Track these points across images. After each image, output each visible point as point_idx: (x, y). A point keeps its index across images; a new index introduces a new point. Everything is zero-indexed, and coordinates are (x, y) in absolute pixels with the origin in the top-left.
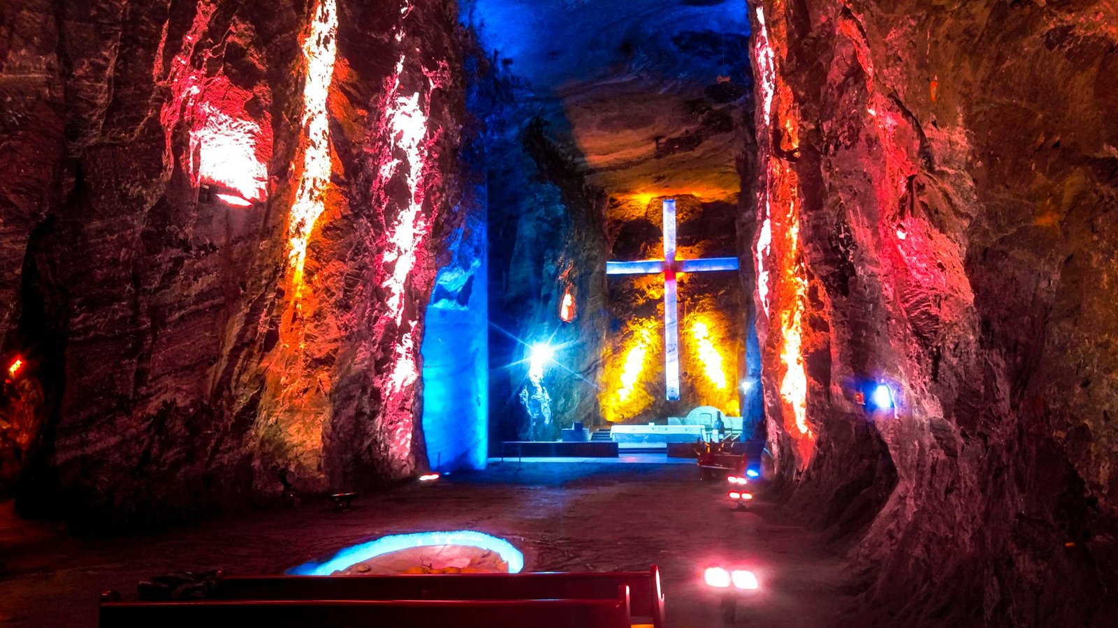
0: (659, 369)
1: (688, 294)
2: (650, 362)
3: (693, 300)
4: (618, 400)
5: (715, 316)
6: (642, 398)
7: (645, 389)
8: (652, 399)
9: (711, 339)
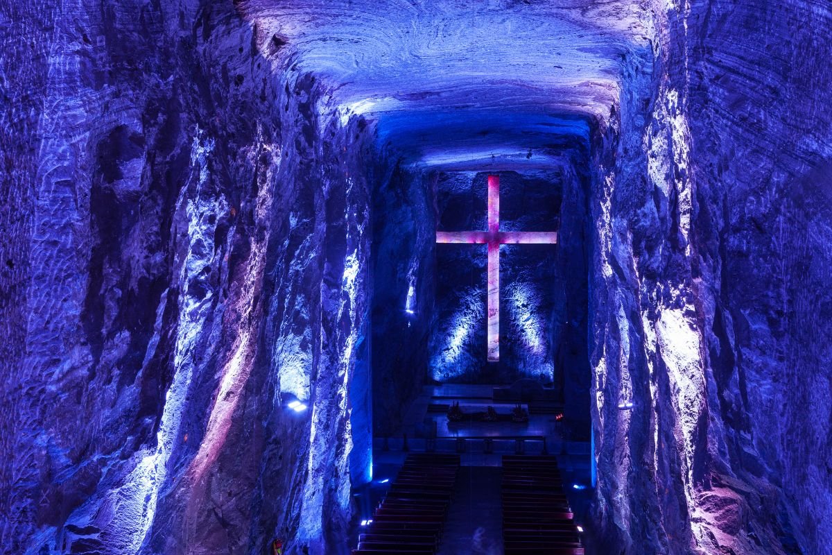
0: (481, 333)
1: (510, 264)
2: (474, 327)
3: (514, 270)
4: (443, 361)
5: (534, 286)
6: (466, 359)
7: (467, 351)
8: (475, 360)
9: (530, 307)
